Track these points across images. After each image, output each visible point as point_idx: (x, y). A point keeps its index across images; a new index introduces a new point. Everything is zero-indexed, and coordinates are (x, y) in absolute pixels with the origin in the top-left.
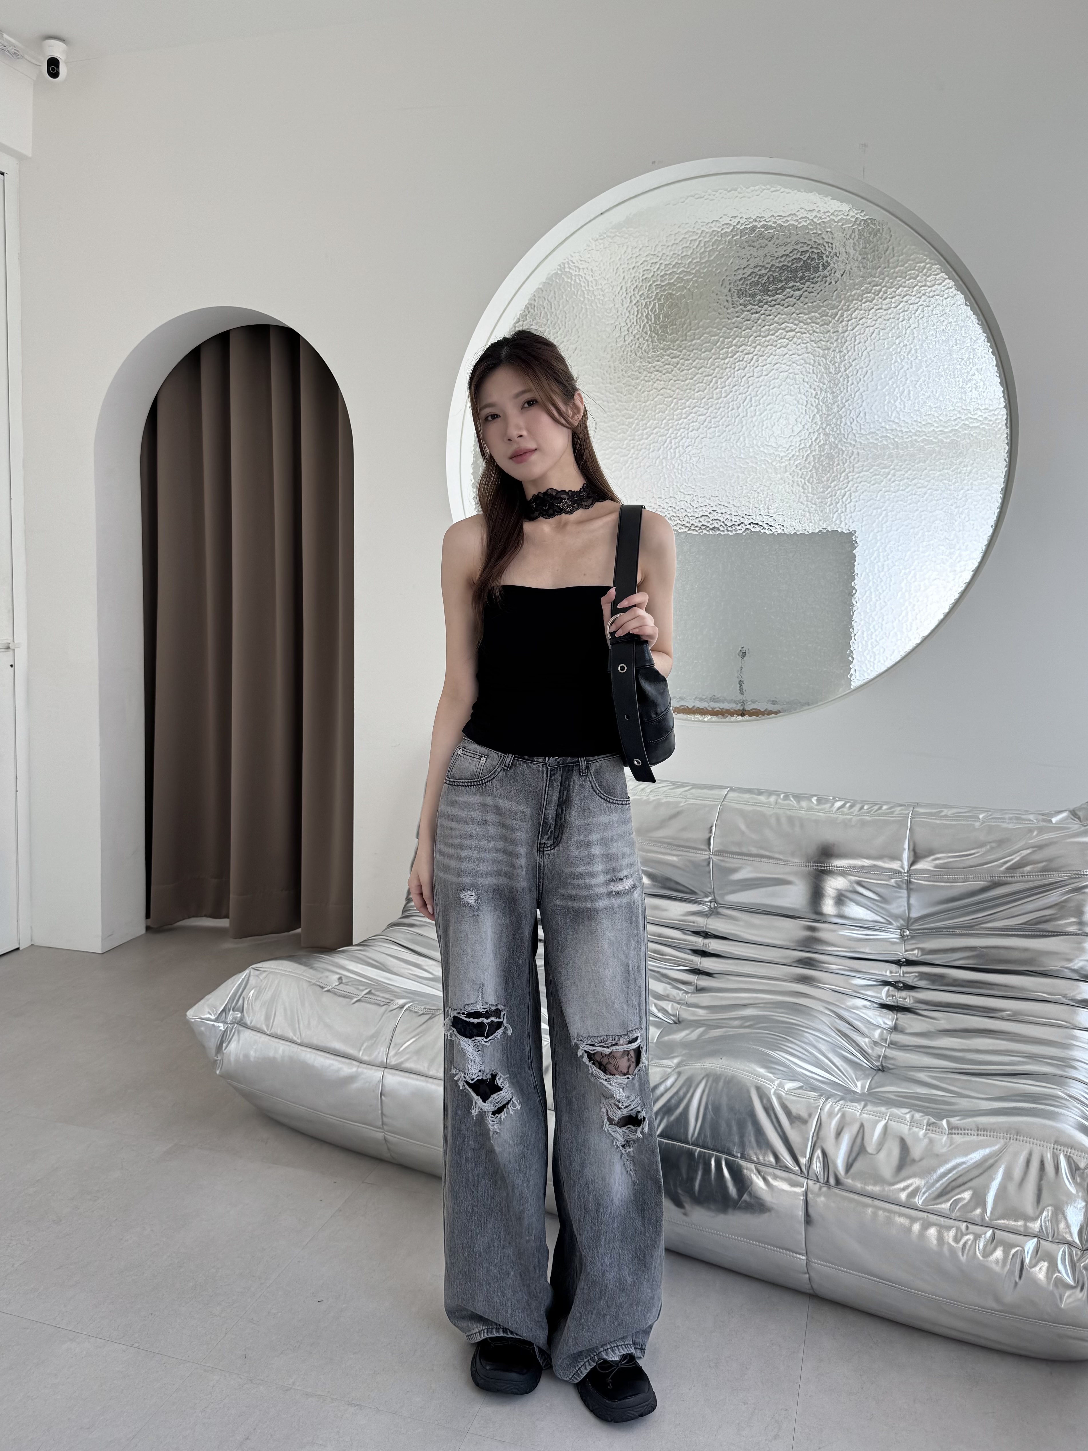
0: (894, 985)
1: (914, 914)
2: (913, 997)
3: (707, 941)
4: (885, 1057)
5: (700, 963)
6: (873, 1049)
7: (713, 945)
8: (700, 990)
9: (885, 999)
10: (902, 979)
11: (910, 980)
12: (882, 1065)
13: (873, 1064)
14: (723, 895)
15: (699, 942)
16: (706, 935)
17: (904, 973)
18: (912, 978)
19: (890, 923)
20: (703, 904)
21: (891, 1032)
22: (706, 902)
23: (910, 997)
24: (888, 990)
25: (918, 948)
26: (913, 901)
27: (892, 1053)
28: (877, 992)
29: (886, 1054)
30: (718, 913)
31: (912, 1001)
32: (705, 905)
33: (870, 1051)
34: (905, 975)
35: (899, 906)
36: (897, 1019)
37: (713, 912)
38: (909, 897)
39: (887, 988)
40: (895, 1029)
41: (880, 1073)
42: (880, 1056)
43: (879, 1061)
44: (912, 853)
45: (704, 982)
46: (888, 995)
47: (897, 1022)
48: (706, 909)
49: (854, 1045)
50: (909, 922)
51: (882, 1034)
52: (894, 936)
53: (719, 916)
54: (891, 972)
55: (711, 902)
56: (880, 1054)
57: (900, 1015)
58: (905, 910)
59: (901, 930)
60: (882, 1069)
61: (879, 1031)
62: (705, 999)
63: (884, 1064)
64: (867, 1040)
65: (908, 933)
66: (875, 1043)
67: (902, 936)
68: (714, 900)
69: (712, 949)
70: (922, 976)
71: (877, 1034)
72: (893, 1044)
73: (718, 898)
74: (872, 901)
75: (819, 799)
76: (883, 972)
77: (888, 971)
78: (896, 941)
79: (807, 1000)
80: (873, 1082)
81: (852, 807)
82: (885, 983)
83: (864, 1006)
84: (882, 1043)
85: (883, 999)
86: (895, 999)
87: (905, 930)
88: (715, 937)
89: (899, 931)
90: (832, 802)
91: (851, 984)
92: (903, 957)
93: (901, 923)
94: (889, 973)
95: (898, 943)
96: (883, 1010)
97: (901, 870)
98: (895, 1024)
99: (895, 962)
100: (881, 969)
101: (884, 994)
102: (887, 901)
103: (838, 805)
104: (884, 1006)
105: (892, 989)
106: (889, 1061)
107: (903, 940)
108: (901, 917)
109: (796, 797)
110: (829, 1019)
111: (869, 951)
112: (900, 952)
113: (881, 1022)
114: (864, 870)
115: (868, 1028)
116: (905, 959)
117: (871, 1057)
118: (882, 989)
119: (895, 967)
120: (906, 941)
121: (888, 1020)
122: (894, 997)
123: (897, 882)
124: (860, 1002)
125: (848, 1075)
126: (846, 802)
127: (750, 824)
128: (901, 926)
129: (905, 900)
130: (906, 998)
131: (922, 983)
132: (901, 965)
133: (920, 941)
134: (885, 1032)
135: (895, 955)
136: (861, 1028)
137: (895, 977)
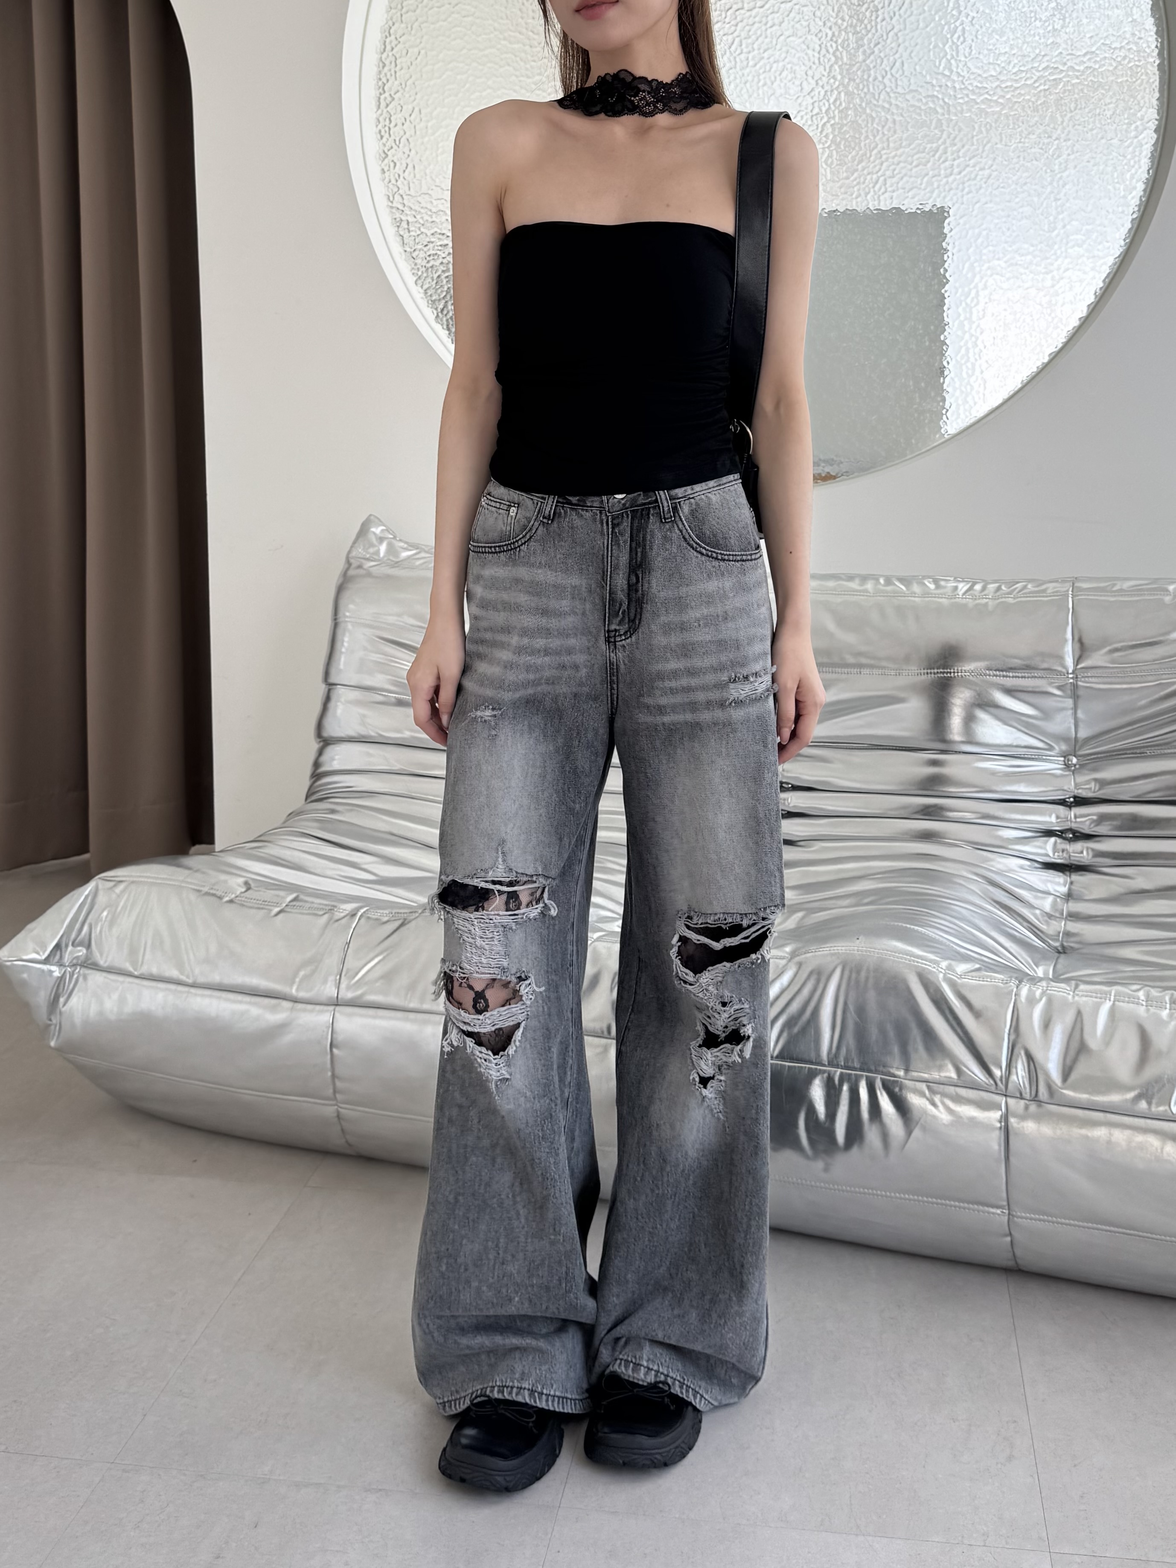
0: (1059, 834)
1: (1084, 734)
2: (1093, 850)
4: (1067, 934)
6: (1048, 924)
9: (1051, 855)
10: (1074, 826)
11: (1087, 828)
12: (1063, 946)
13: (1049, 946)
17: (1076, 817)
18: (1088, 823)
19: (1051, 748)
21: (1067, 901)
23: (1088, 848)
24: (1056, 842)
25: (1096, 780)
26: (1080, 715)
27: (1074, 927)
28: (1040, 847)
29: (1069, 928)
31: (1091, 855)
33: (1044, 927)
34: (1078, 819)
35: (1063, 723)
36: (1071, 883)
38: (1075, 709)
39: (1053, 839)
40: (1069, 896)
41: (1062, 956)
42: (1059, 933)
44: (1077, 646)
46: (1055, 850)
47: (1073, 887)
49: (1021, 921)
50: (1074, 746)
51: (1054, 903)
52: (1054, 766)
54: (1058, 817)
56: (1059, 929)
57: (1075, 877)
58: (1070, 728)
59: (1065, 757)
60: (1063, 951)
61: (1050, 899)
63: (1065, 944)
64: (1038, 912)
65: (1075, 760)
66: (1050, 916)
67: (1067, 766)
70: (1102, 818)
71: (1047, 904)
72: (1074, 916)
74: (1024, 718)
75: (936, 582)
76: (1046, 819)
77: (1050, 816)
78: (1059, 772)
79: (943, 863)
80: (1059, 966)
81: (984, 588)
82: (1049, 833)
83: (1022, 867)
84: (1057, 915)
85: (1048, 855)
86: (1065, 855)
87: (1071, 757)
88: (795, 788)
89: (1062, 759)
90: (955, 584)
91: (1001, 838)
92: (1072, 794)
93: (1064, 747)
94: (1053, 819)
95: (1062, 776)
96: (1051, 871)
97: (1064, 670)
98: (1070, 889)
99: (1062, 802)
100: (1041, 813)
101: (1049, 849)
102: (1046, 715)
103: (963, 587)
104: (1050, 866)
105: (1059, 840)
106: (1072, 939)
107: (1070, 770)
108: (1065, 739)
109: (901, 580)
110: (978, 887)
111: (1023, 789)
112: (1066, 788)
113: (1050, 887)
114: (1011, 674)
115: (1036, 897)
116: (1075, 797)
117: (1047, 935)
118: (1046, 842)
119: (1061, 809)
120: (1073, 772)
121: (1058, 884)
122: (1063, 851)
123: (1059, 688)
124: (1014, 863)
125: (1021, 959)
126: (974, 584)
127: (841, 621)
128: (1064, 752)
129: (1069, 713)
130: (1081, 852)
131: (1103, 829)
132: (1069, 806)
133: (1094, 770)
134: (1059, 899)
135: (1061, 793)
136: (1026, 899)
137: (1061, 824)
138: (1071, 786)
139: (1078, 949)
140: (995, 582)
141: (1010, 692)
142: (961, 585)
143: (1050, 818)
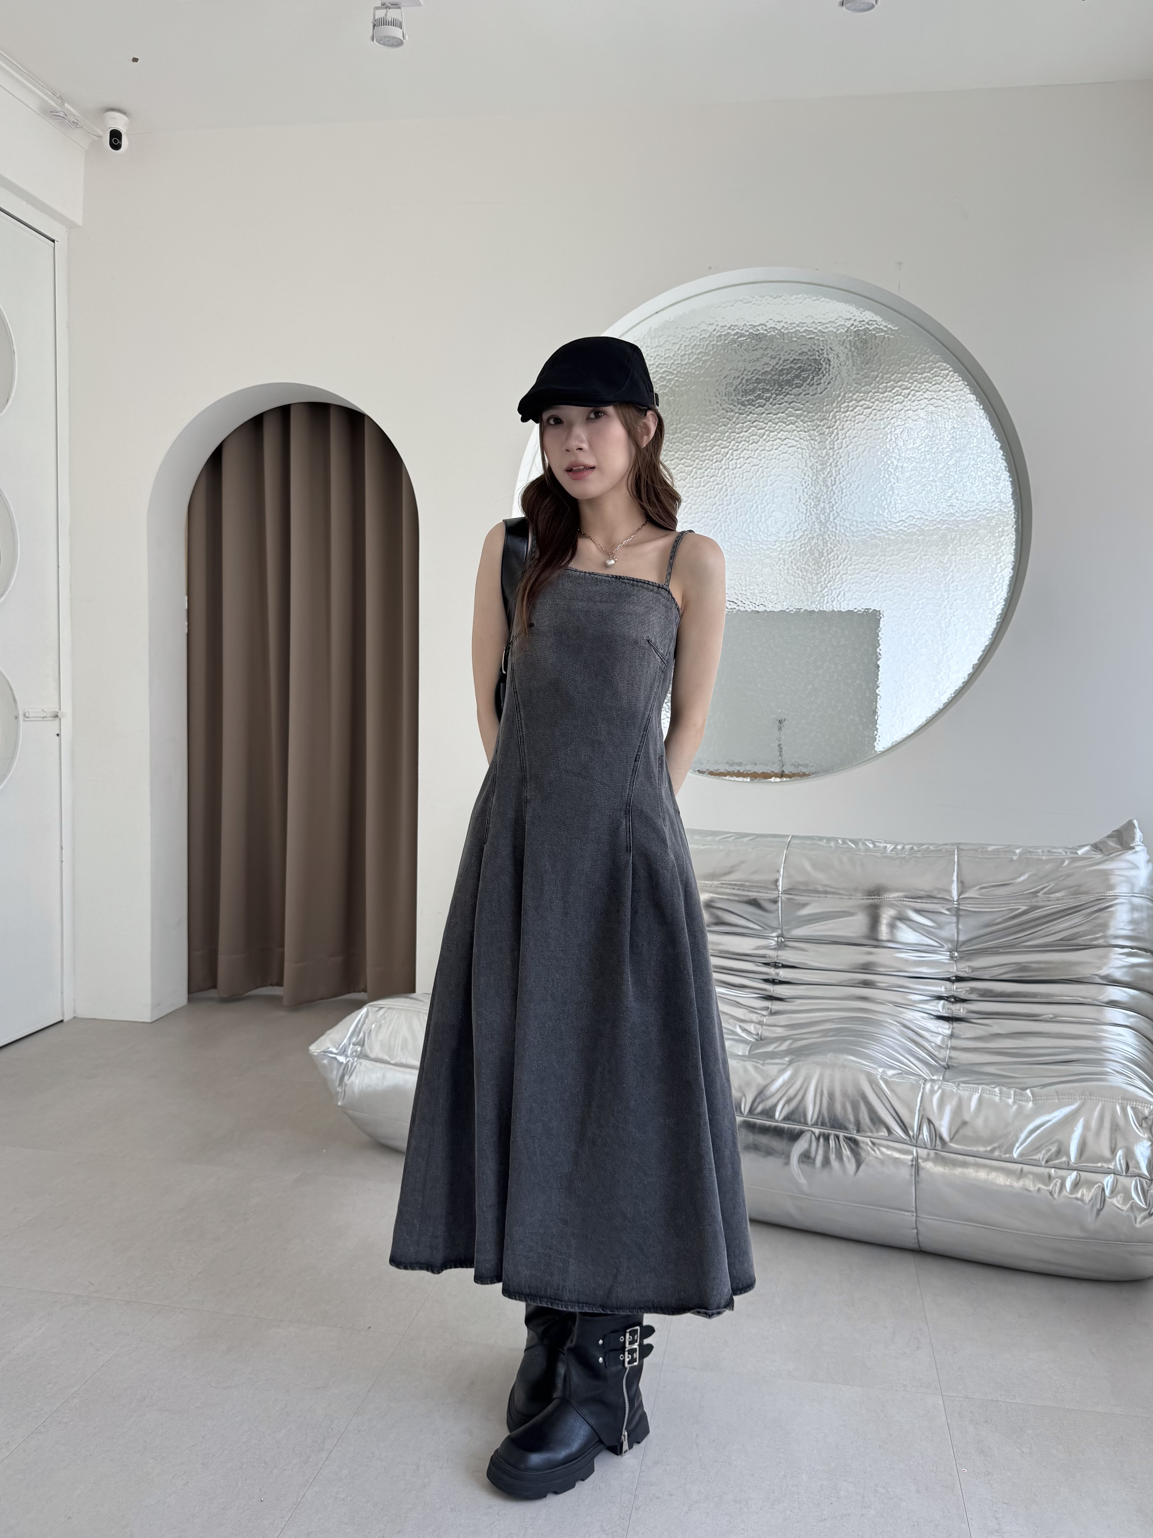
0: (946, 999)
1: (962, 938)
2: (967, 1009)
3: (778, 971)
4: (950, 1058)
5: (773, 991)
6: (939, 1052)
7: (783, 974)
8: (773, 1013)
9: (941, 1011)
10: (955, 994)
11: (963, 996)
12: (948, 1065)
13: (939, 1064)
14: (789, 930)
15: (772, 972)
16: (776, 965)
18: (964, 992)
19: (942, 946)
20: (771, 939)
21: (951, 1039)
22: (773, 937)
23: (963, 1008)
24: (944, 1004)
25: (969, 967)
26: (960, 927)
27: (954, 1054)
28: (935, 1006)
29: (951, 1055)
30: (786, 946)
31: (965, 1011)
32: (773, 940)
33: (936, 1053)
34: (958, 990)
35: (950, 932)
36: (953, 1028)
37: (781, 946)
38: (958, 923)
39: (942, 1002)
40: (952, 1036)
41: (948, 1070)
42: (946, 1057)
43: (945, 1061)
44: (960, 885)
45: (776, 1006)
46: (943, 1009)
47: (954, 1031)
48: (774, 943)
49: (923, 1049)
50: (956, 946)
51: (943, 1041)
52: (944, 958)
53: (787, 948)
54: (946, 988)
55: (778, 937)
56: (945, 1055)
57: (956, 1025)
58: (954, 935)
59: (950, 952)
60: (948, 1067)
61: (940, 1037)
62: (782, 1019)
63: (949, 1064)
64: (933, 1044)
65: (956, 954)
66: (940, 1047)
67: (952, 958)
68: (781, 936)
69: (784, 977)
70: (973, 990)
71: (939, 1040)
72: (953, 1048)
73: (784, 933)
74: (926, 928)
75: (873, 843)
76: (938, 989)
77: (941, 987)
78: (947, 961)
79: (877, 1015)
80: (946, 1076)
81: (903, 848)
82: (940, 998)
83: (923, 1018)
84: (944, 1046)
85: (939, 1011)
86: (949, 1011)
87: (954, 952)
88: (785, 966)
89: (949, 953)
90: (885, 845)
91: (910, 1000)
92: (955, 975)
93: (950, 946)
94: (943, 989)
95: (949, 963)
96: (940, 1021)
97: (951, 899)
98: (952, 1032)
99: (948, 980)
100: (936, 985)
101: (940, 1007)
102: (940, 926)
103: (890, 847)
104: (940, 1018)
105: (946, 1002)
106: (953, 1061)
107: (953, 960)
108: (951, 941)
109: (852, 841)
110: (897, 1028)
111: (925, 971)
112: (951, 970)
113: (940, 1030)
114: (919, 901)
115: (932, 1036)
116: (956, 977)
117: (939, 1058)
118: (938, 1003)
119: (948, 983)
120: (956, 961)
121: (945, 1029)
122: (948, 1009)
123: (948, 910)
124: (919, 1015)
125: (923, 1070)
126: (897, 845)
127: (815, 865)
128: (950, 949)
129: (954, 925)
130: (960, 1010)
131: (973, 996)
132: (953, 982)
133: (968, 960)
134: (945, 1038)
135: (948, 973)
136: (926, 1036)
137: (948, 992)
138: (954, 970)
139: (957, 1067)
140: (909, 844)
141: (918, 911)
142: (888, 846)
143: (942, 989)
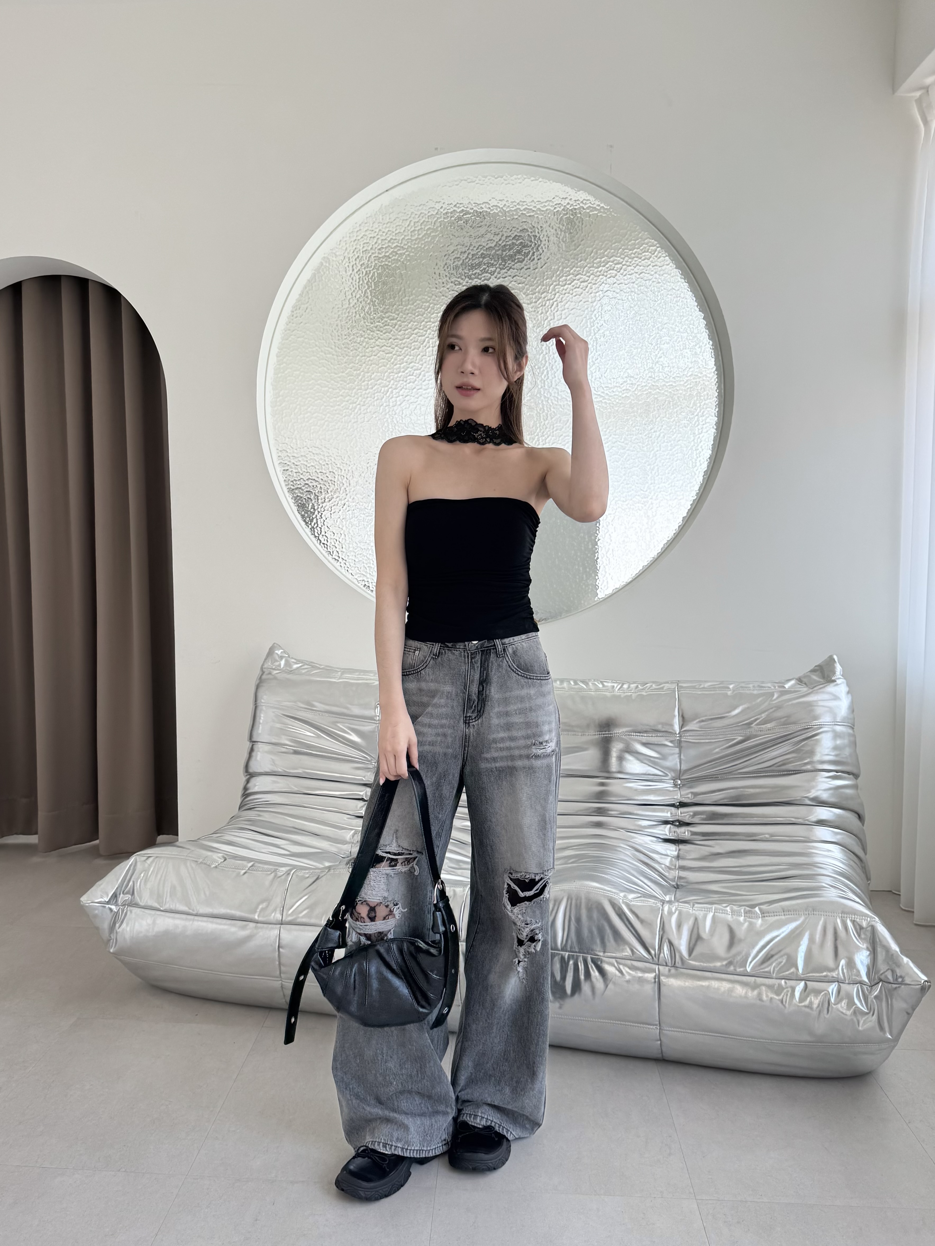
0: (672, 823)
1: (684, 767)
2: (691, 831)
4: (680, 878)
6: (669, 873)
9: (668, 834)
10: (680, 818)
11: (687, 819)
12: (677, 885)
13: (670, 884)
17: (681, 813)
18: (688, 817)
19: (667, 775)
21: (678, 860)
23: (688, 830)
24: (670, 828)
25: (692, 793)
26: (682, 757)
27: (683, 874)
28: (662, 830)
29: (680, 875)
31: (690, 834)
33: (667, 874)
34: (682, 815)
35: (673, 761)
36: (679, 850)
38: (680, 754)
39: (669, 826)
40: (678, 857)
41: (678, 890)
42: (675, 877)
43: (675, 881)
44: (681, 718)
46: (670, 832)
47: (680, 852)
49: (654, 870)
50: (679, 774)
51: (671, 861)
52: (668, 785)
54: (671, 814)
56: (675, 875)
57: (682, 847)
58: (676, 764)
59: (674, 780)
60: (677, 887)
61: (669, 858)
63: (678, 883)
64: (662, 865)
65: (679, 782)
66: (670, 868)
67: (675, 785)
70: (695, 814)
71: (667, 861)
72: (682, 868)
74: (650, 758)
75: (602, 683)
76: (664, 814)
77: (667, 812)
78: (672, 789)
79: (609, 840)
80: (678, 895)
81: (629, 687)
82: (666, 822)
83: (652, 841)
84: (673, 867)
85: (667, 835)
86: (675, 835)
87: (677, 780)
89: (671, 781)
90: (612, 684)
91: (638, 825)
92: (679, 801)
93: (673, 775)
94: (669, 815)
95: (674, 789)
96: (668, 844)
97: (673, 732)
98: (678, 853)
99: (673, 805)
100: (663, 811)
101: (666, 831)
102: (665, 757)
104: (667, 841)
105: (672, 827)
106: (682, 881)
107: (677, 788)
108: (674, 770)
109: (583, 682)
110: (630, 852)
111: (652, 798)
112: (675, 797)
113: (669, 853)
114: (646, 735)
115: (661, 858)
116: (680, 803)
117: (669, 879)
118: (666, 827)
119: (673, 809)
120: (679, 788)
121: (673, 851)
122: (675, 832)
123: (671, 742)
124: (648, 839)
125: (657, 892)
126: (624, 684)
128: (674, 778)
129: (677, 756)
130: (684, 832)
131: (696, 820)
132: (677, 807)
133: (691, 787)
134: (673, 859)
135: (672, 800)
136: (656, 859)
137: (673, 817)
138: (678, 796)
139: (686, 886)
140: (635, 683)
141: (646, 745)
142: (616, 685)
143: (667, 814)
